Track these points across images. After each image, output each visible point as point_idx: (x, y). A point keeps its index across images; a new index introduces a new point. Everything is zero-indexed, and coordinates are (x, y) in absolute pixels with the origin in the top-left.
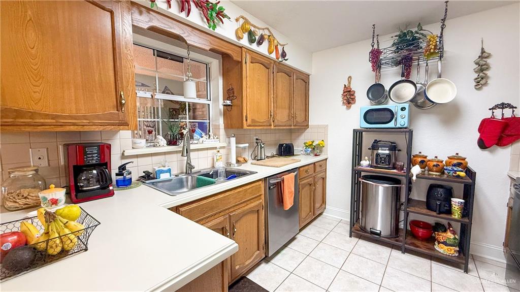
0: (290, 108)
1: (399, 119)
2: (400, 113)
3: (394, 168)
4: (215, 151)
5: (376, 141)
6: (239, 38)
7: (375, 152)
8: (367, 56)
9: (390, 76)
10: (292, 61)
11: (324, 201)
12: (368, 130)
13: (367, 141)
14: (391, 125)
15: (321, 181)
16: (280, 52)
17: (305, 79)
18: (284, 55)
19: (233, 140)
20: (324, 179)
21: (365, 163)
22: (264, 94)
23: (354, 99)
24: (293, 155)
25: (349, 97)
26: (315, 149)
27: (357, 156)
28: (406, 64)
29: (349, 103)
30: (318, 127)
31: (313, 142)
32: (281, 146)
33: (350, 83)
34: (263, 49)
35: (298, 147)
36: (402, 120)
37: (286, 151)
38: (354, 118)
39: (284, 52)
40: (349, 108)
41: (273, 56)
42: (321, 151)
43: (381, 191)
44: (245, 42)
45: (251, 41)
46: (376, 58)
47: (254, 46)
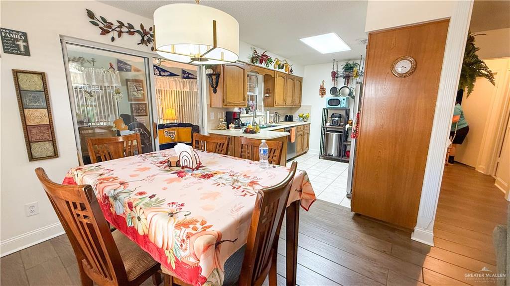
0: (292, 97)
1: (342, 104)
2: (343, 101)
3: (340, 126)
4: (261, 117)
5: (333, 114)
6: (275, 68)
7: (332, 119)
8: (330, 74)
9: (341, 83)
10: (295, 73)
11: (308, 146)
12: (329, 108)
13: (330, 113)
14: (339, 106)
15: (307, 135)
16: (290, 69)
17: (300, 80)
18: (291, 71)
19: (268, 112)
20: (308, 134)
21: (328, 124)
22: (282, 90)
23: (325, 93)
24: (293, 121)
25: (323, 91)
26: (304, 118)
27: (325, 121)
28: (347, 78)
29: (323, 94)
30: (306, 106)
31: (303, 114)
32: (287, 116)
33: (323, 84)
34: (283, 71)
35: (295, 117)
36: (343, 104)
37: (289, 119)
38: (323, 102)
39: (291, 70)
40: (322, 97)
41: (287, 72)
42: (307, 119)
43: (334, 137)
44: (277, 69)
45: (279, 68)
46: (335, 75)
47: (280, 70)
